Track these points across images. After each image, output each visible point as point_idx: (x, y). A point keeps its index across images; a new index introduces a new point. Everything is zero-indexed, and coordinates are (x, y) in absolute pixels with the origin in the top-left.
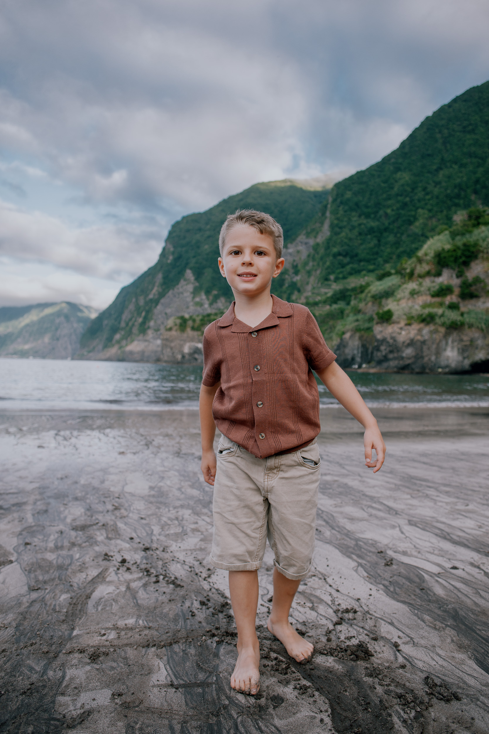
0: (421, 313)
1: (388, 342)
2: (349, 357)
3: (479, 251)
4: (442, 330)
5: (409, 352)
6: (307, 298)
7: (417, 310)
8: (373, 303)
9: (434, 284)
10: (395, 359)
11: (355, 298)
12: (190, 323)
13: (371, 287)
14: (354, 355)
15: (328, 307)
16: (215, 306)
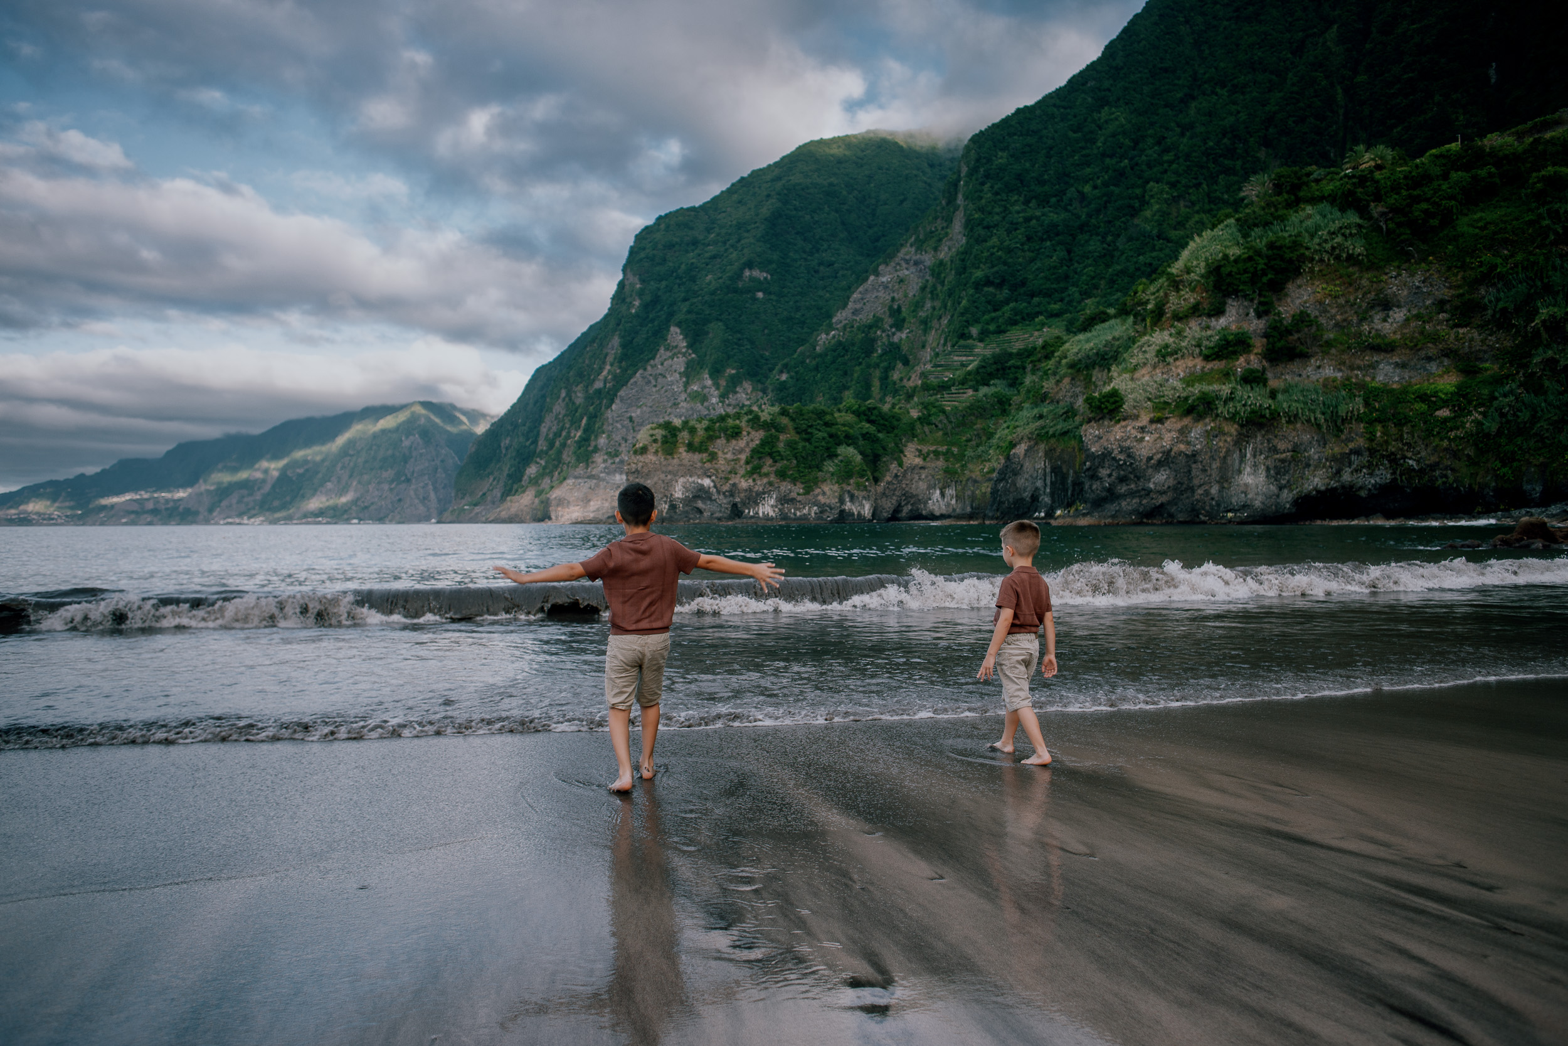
0: (1184, 394)
1: (1114, 459)
2: (1027, 495)
3: (1302, 259)
4: (1232, 429)
5: (1161, 478)
6: (923, 375)
7: (1175, 389)
8: (1073, 379)
9: (1209, 333)
10: (1132, 494)
11: (1034, 371)
12: (685, 436)
13: (1067, 346)
14: (1037, 489)
15: (970, 392)
16: (732, 399)
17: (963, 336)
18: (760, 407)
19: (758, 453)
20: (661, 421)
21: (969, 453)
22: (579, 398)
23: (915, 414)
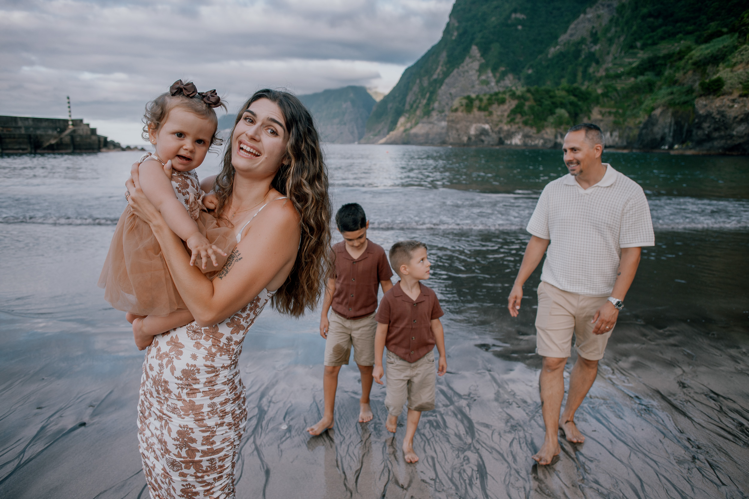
1: (713, 118)
2: (658, 137)
5: (741, 129)
6: (607, 70)
8: (694, 71)
10: (721, 138)
11: (671, 67)
12: (477, 103)
13: (693, 52)
14: (665, 134)
15: (632, 79)
16: (502, 83)
17: (632, 47)
18: (516, 87)
19: (513, 112)
20: (466, 94)
21: (628, 113)
22: (426, 83)
23: (600, 91)
